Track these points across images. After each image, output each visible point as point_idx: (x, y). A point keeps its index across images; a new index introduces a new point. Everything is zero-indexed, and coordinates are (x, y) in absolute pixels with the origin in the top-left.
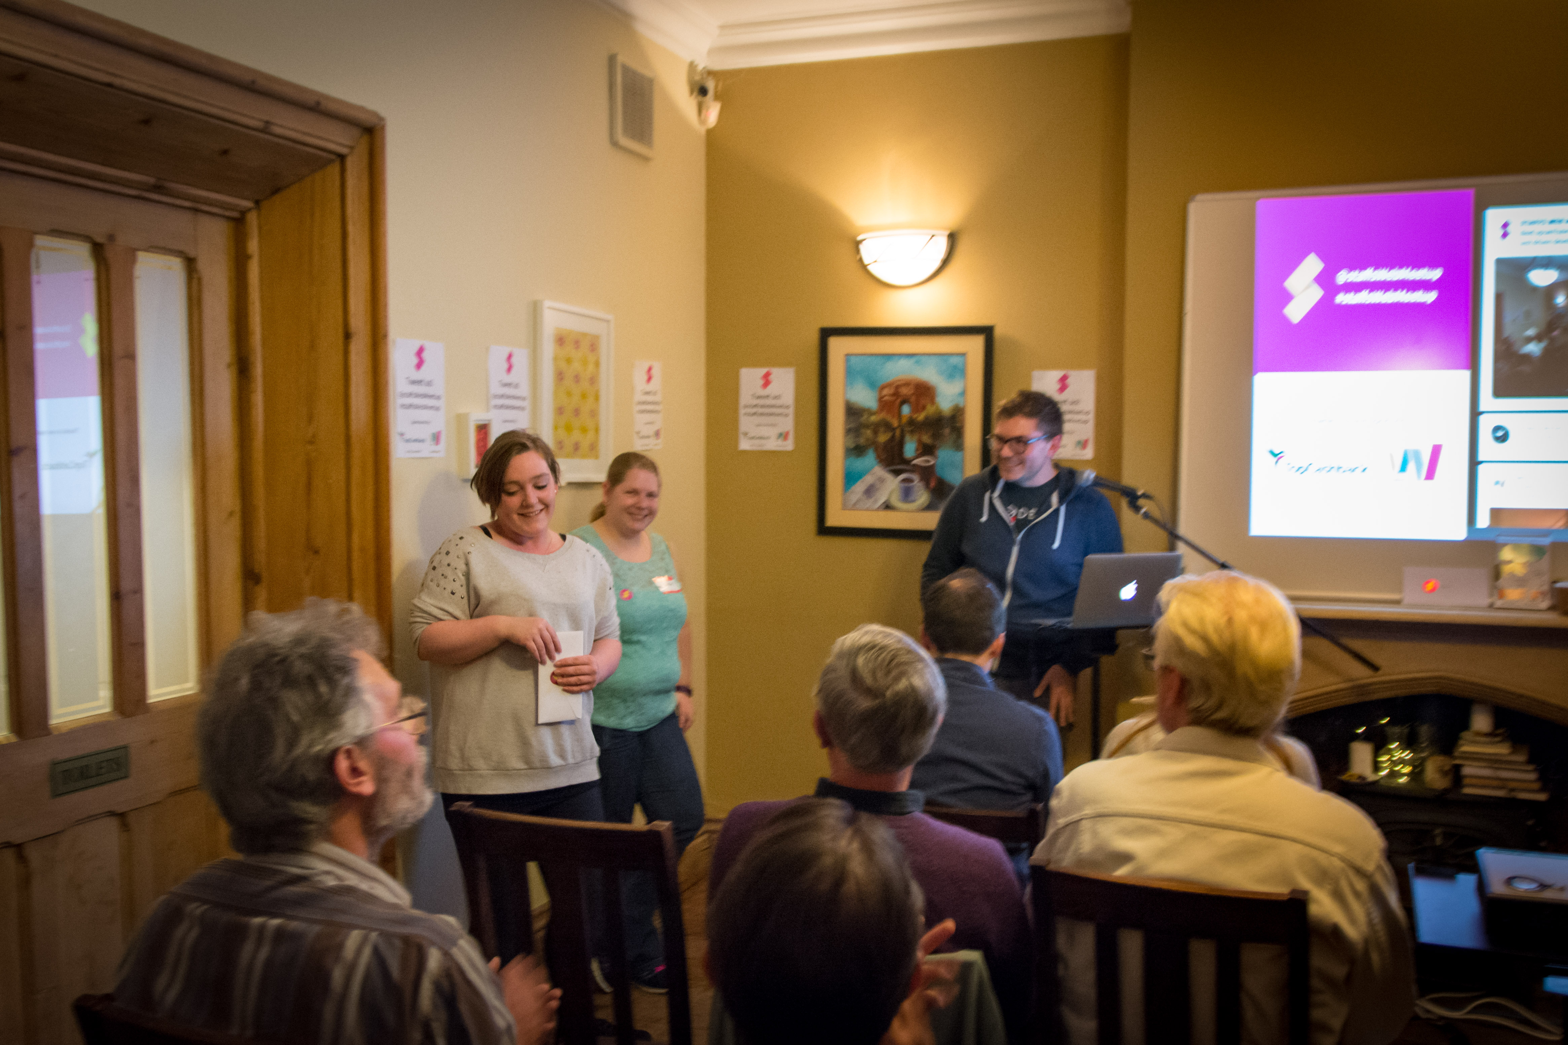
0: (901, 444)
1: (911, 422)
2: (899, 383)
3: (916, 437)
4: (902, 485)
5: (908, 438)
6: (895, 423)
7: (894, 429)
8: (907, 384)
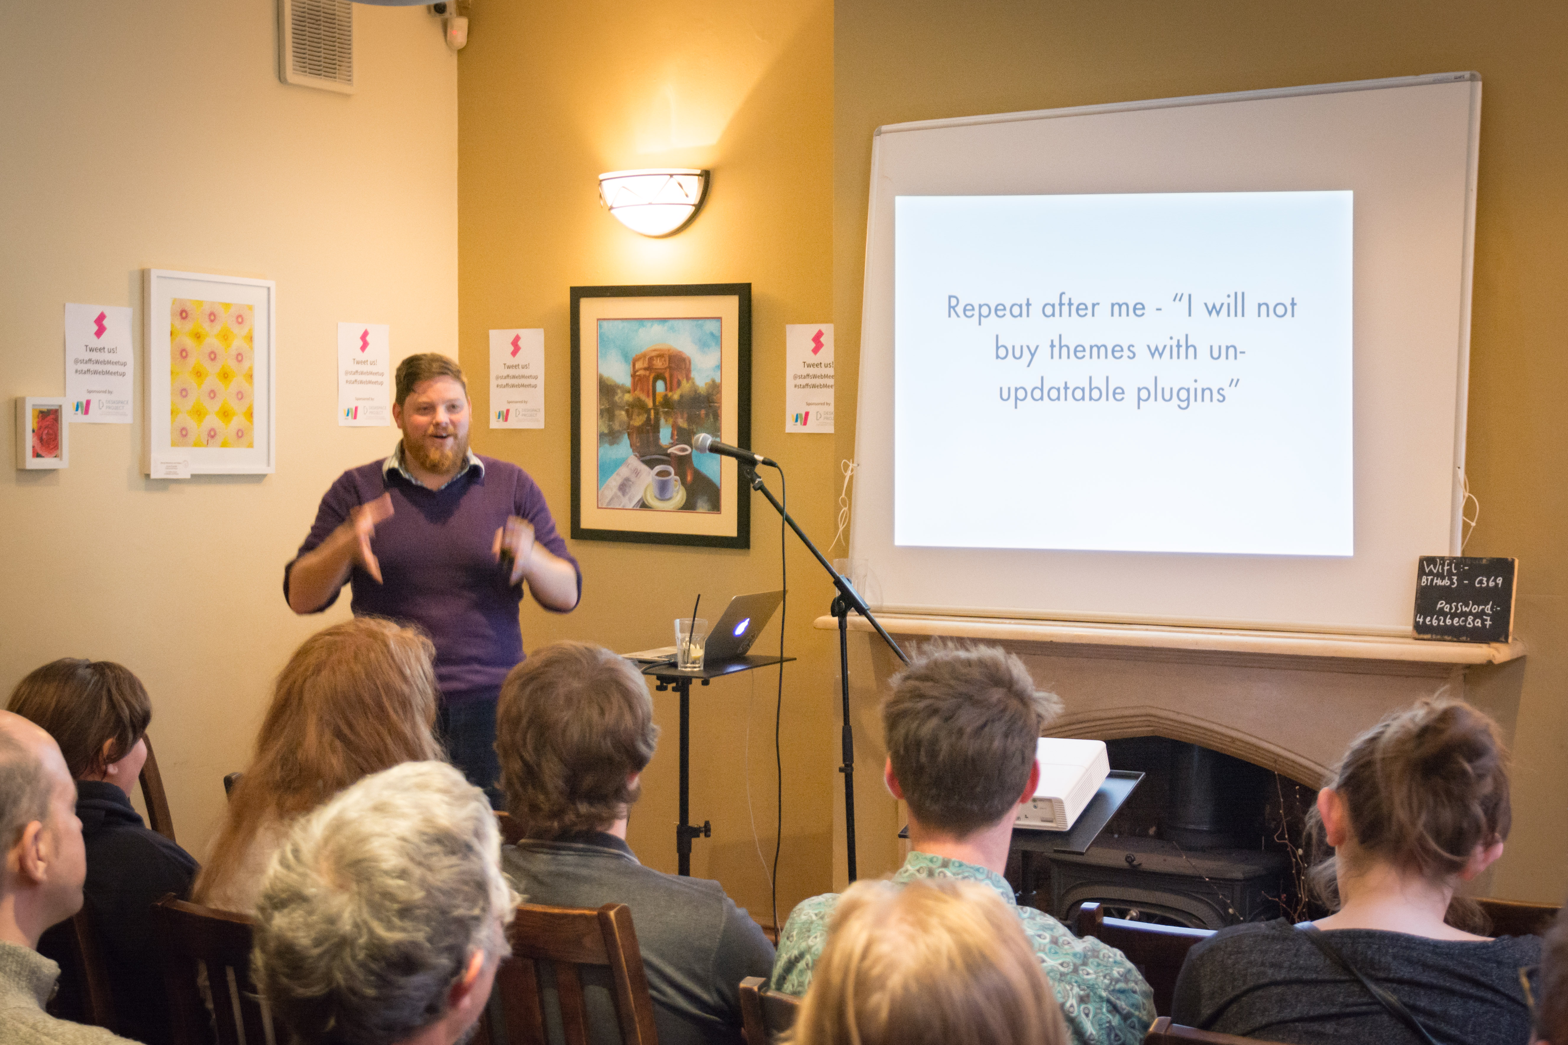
0: (656, 428)
1: (667, 402)
2: (654, 354)
3: (671, 420)
4: (657, 478)
5: (662, 421)
6: (650, 404)
7: (648, 411)
8: (661, 356)
